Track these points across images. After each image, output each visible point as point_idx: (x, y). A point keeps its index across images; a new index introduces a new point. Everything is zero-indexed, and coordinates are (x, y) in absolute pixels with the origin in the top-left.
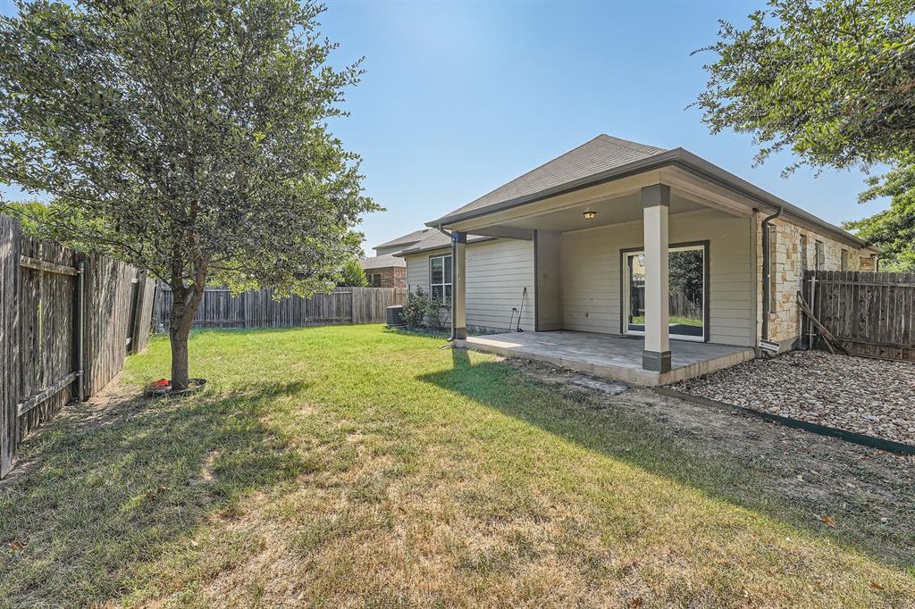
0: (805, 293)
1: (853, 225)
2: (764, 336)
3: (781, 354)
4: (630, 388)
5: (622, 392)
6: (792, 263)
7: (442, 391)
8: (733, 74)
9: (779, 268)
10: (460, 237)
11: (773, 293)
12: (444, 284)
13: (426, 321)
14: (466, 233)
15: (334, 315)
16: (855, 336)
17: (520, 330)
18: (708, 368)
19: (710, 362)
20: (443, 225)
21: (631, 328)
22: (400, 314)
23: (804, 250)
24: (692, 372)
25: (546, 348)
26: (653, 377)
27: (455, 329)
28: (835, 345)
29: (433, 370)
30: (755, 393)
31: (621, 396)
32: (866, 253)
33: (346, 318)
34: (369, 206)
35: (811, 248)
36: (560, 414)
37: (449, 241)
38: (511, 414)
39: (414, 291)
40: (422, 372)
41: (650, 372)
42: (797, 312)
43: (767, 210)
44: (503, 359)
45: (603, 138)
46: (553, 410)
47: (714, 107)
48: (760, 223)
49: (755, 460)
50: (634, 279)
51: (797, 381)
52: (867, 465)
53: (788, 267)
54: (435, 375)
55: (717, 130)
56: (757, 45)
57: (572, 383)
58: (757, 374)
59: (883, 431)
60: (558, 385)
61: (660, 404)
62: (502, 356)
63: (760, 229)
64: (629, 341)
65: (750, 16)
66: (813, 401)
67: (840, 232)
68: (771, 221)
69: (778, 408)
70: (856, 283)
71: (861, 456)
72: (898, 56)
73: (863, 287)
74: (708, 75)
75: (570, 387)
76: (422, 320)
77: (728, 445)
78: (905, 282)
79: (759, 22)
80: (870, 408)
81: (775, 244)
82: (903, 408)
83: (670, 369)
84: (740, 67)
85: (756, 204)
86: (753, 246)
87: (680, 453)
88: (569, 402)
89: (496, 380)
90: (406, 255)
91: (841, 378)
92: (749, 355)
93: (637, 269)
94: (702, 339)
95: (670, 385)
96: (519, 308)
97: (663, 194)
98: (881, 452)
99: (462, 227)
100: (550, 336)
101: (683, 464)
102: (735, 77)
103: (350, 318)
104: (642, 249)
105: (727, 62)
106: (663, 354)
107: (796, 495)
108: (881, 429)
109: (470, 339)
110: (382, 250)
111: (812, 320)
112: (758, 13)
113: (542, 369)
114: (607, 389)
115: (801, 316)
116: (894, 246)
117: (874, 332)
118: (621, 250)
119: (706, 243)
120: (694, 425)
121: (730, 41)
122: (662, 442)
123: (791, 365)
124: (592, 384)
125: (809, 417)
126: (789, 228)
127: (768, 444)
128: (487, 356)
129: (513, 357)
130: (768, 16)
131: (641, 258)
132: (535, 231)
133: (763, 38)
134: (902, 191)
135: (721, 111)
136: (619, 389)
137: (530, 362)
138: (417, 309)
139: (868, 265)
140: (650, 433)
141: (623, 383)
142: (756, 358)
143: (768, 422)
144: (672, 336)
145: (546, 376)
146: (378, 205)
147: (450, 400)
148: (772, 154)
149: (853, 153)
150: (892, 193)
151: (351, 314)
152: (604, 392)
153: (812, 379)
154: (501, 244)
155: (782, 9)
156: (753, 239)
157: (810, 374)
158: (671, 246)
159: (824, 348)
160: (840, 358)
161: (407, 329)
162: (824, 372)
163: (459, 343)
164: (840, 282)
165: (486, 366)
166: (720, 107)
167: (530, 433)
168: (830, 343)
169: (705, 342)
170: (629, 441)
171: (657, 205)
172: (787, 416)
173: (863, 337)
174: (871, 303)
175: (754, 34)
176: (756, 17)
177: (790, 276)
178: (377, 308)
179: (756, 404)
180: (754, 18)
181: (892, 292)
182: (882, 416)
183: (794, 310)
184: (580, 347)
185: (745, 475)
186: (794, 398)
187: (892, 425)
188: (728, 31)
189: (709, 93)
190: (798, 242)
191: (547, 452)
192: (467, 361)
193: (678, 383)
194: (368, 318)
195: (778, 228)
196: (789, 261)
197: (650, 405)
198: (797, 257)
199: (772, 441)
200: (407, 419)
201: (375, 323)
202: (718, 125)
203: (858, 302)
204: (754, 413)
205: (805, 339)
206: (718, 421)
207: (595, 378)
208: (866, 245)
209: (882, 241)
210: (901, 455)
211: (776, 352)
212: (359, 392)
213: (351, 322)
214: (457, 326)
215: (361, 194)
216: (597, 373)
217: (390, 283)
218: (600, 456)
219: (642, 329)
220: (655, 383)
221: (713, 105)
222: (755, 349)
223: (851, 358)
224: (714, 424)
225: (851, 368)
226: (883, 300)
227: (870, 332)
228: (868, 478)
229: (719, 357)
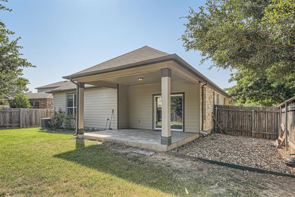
0: (214, 113)
1: (227, 89)
2: (202, 129)
3: (207, 135)
4: (156, 152)
5: (153, 155)
6: (211, 102)
7: (68, 162)
8: (193, 29)
9: (207, 103)
10: (81, 85)
11: (205, 113)
12: (74, 107)
13: (63, 125)
14: (84, 83)
15: (8, 123)
16: (228, 128)
17: (110, 129)
18: (184, 142)
19: (185, 140)
20: (72, 78)
21: (157, 127)
22: (49, 122)
23: (214, 97)
24: (179, 144)
25: (122, 137)
26: (165, 147)
27: (78, 129)
28: (223, 131)
29: (64, 151)
30: (200, 151)
31: (153, 156)
32: (230, 99)
33: (16, 125)
34: (24, 63)
35: (216, 96)
36: (126, 168)
37: (75, 87)
38: (103, 171)
39: (57, 110)
40: (57, 153)
41: (164, 145)
42: (212, 119)
43: (203, 82)
44: (101, 143)
45: (146, 47)
46: (123, 167)
47: (187, 41)
48: (201, 87)
49: (202, 179)
50: (158, 107)
51: (213, 145)
52: (236, 176)
53: (209, 103)
54: (64, 154)
55: (188, 50)
56: (201, 19)
57: (132, 152)
58: (201, 143)
59: (239, 162)
60: (126, 154)
61: (167, 158)
62: (101, 141)
63: (201, 89)
64: (156, 132)
65: (199, 8)
66: (218, 153)
67: (223, 91)
68: (204, 86)
69: (208, 156)
70: (228, 110)
71: (234, 173)
72: (243, 30)
73: (230, 111)
74: (185, 28)
75: (131, 154)
76: (61, 125)
77: (192, 174)
78: (241, 110)
79: (202, 11)
80: (234, 154)
81: (205, 95)
82: (243, 153)
83: (171, 144)
84: (195, 27)
85: (200, 80)
86: (199, 95)
87: (175, 180)
88: (130, 162)
89: (97, 154)
90: (54, 93)
91: (225, 143)
92: (198, 136)
93: (159, 103)
94: (182, 130)
95: (171, 150)
96: (110, 119)
97: (169, 73)
98: (239, 170)
99: (82, 80)
100: (124, 131)
101: (177, 185)
102: (194, 30)
103: (18, 125)
104: (161, 95)
105: (192, 24)
106: (169, 137)
107: (216, 193)
108: (238, 161)
109: (86, 134)
110: (40, 89)
111: (217, 123)
112: (202, 7)
113: (119, 146)
114: (147, 154)
115: (213, 121)
116: (237, 97)
117: (233, 126)
118: (153, 95)
119: (184, 93)
120: (180, 167)
121: (193, 16)
122: (168, 176)
123: (211, 139)
124: (141, 152)
125: (217, 159)
126: (209, 89)
127: (205, 171)
128: (94, 142)
129: (106, 142)
130: (205, 9)
131: (161, 98)
132: (118, 85)
133: (203, 17)
134: (239, 79)
135: (189, 43)
136: (152, 153)
137: (114, 144)
138: (59, 120)
139: (231, 103)
140: (163, 172)
141: (154, 151)
142: (200, 137)
143: (205, 162)
144: (172, 130)
145: (120, 150)
146: (30, 64)
147: (71, 166)
148: (206, 60)
149: (229, 64)
150: (237, 80)
151: (19, 122)
152: (145, 155)
153: (217, 144)
154: (103, 89)
155: (209, 7)
156: (199, 92)
157: (217, 142)
158: (172, 94)
159: (220, 133)
160: (224, 135)
161: (52, 130)
162: (221, 141)
163: (80, 136)
164: (224, 109)
165: (92, 147)
166: (189, 41)
167: (111, 180)
168: (221, 130)
169: (183, 131)
170: (155, 177)
171: (167, 76)
172: (210, 159)
173: (231, 128)
174: (232, 116)
175: (200, 15)
176: (201, 8)
177: (210, 107)
178: (36, 119)
179: (201, 156)
180: (201, 9)
181: (238, 112)
182: (238, 156)
183: (211, 119)
184: (136, 136)
185: (199, 187)
186: (213, 152)
187: (241, 159)
188: (192, 12)
189: (185, 35)
190: (212, 95)
191: (119, 189)
192: (83, 145)
193: (174, 149)
194: (30, 125)
195: (207, 89)
196: (210, 101)
197: (164, 160)
198: (212, 100)
199: (207, 170)
200: (43, 181)
201: (35, 127)
202: (188, 48)
203: (229, 116)
204: (200, 159)
205: (214, 129)
206: (188, 164)
207: (142, 149)
208: (230, 97)
209: (234, 95)
210: (244, 170)
211: (206, 134)
212: (14, 168)
213: (19, 127)
214: (79, 128)
215: (20, 57)
216: (143, 147)
217: (45, 106)
218: (143, 187)
219: (161, 127)
220: (165, 150)
221: (187, 40)
222: (199, 133)
223: (227, 135)
224: (187, 165)
225: (228, 139)
226: (236, 115)
227: (232, 126)
228: (237, 181)
229: (188, 137)
